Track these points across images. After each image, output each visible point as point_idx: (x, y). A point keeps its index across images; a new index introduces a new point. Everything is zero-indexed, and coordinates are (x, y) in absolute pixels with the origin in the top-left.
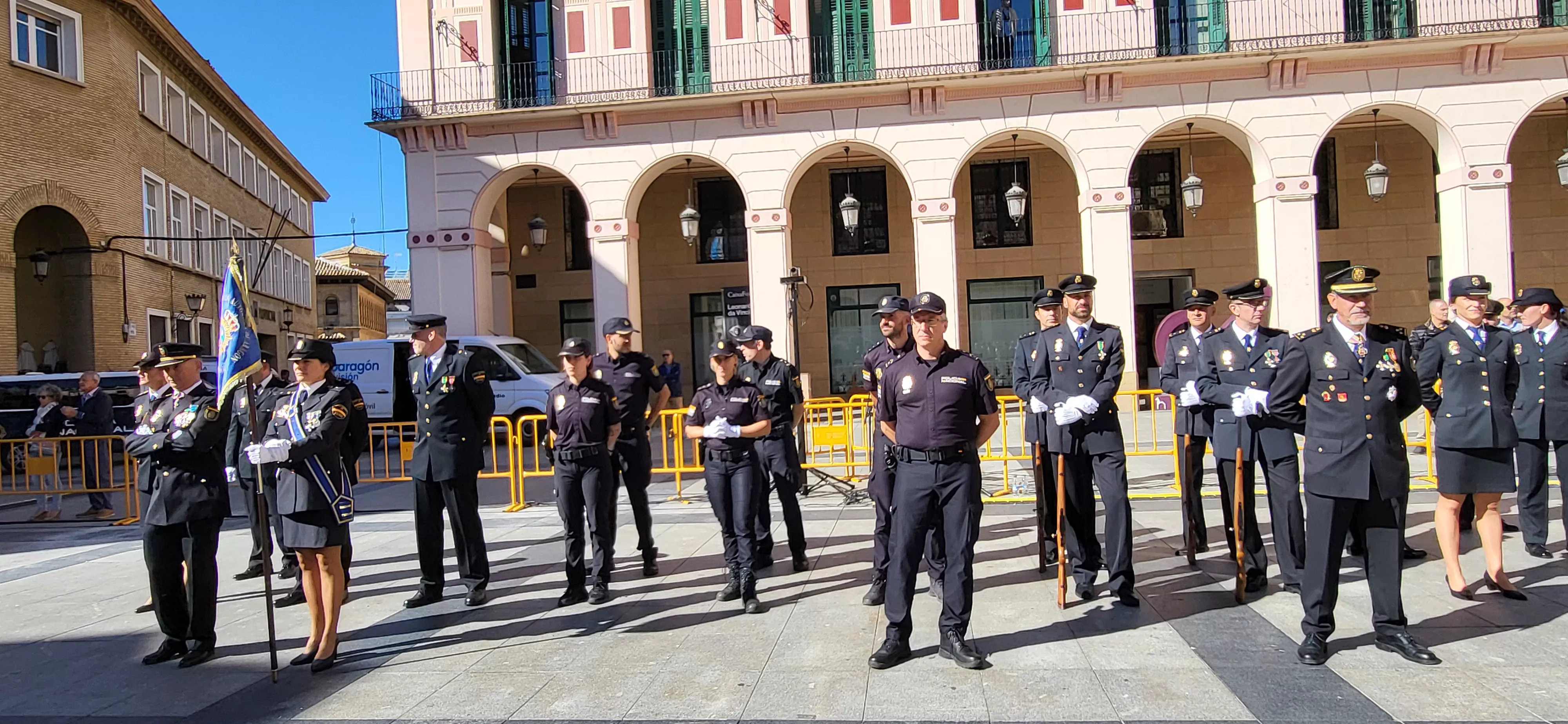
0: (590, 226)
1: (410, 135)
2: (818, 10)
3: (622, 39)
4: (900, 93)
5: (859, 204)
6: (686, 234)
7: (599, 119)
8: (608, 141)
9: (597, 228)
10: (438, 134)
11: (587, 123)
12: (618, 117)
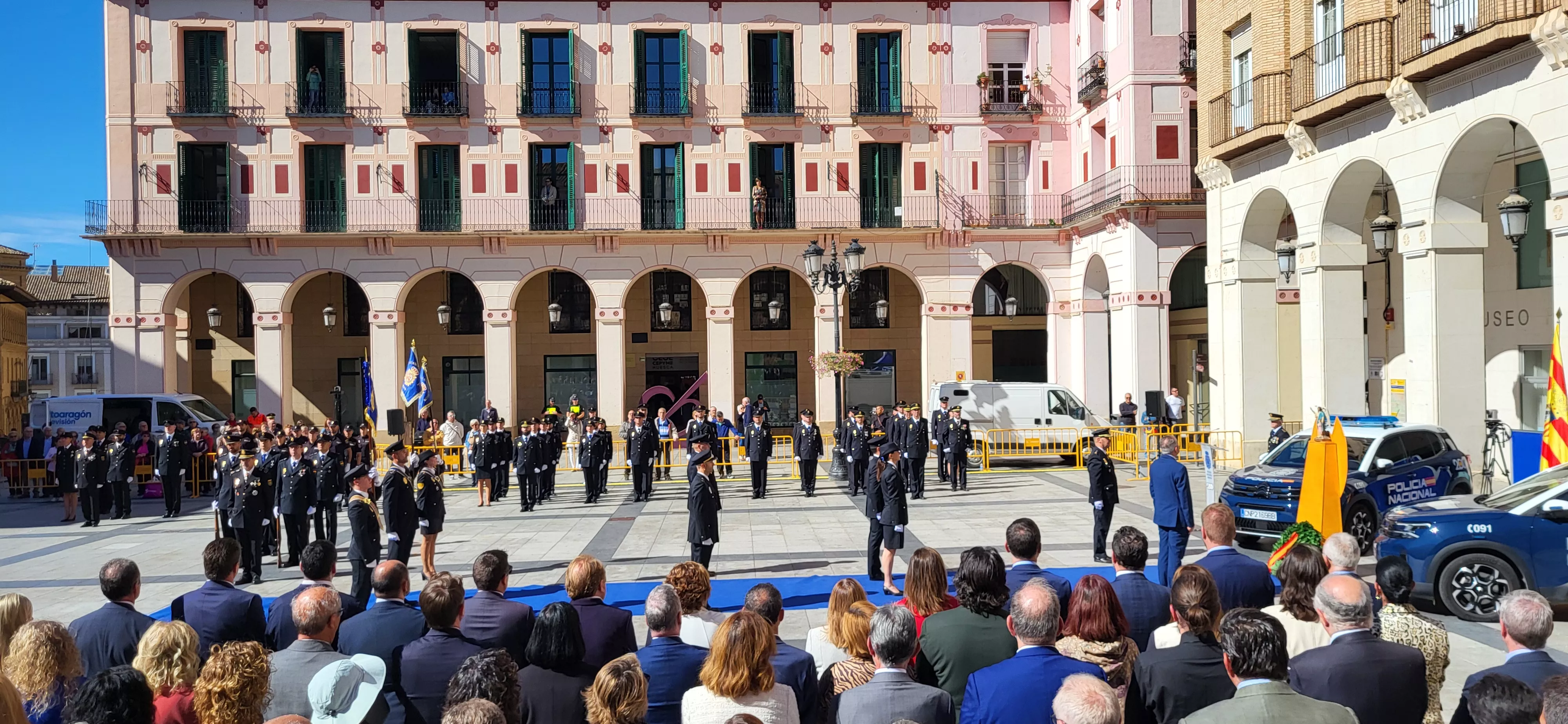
0: (255, 316)
1: (115, 245)
2: (425, 176)
3: (282, 186)
4: (477, 239)
5: (449, 308)
6: (327, 324)
7: (263, 243)
8: (270, 257)
9: (260, 318)
10: (138, 245)
11: (254, 244)
12: (278, 241)
